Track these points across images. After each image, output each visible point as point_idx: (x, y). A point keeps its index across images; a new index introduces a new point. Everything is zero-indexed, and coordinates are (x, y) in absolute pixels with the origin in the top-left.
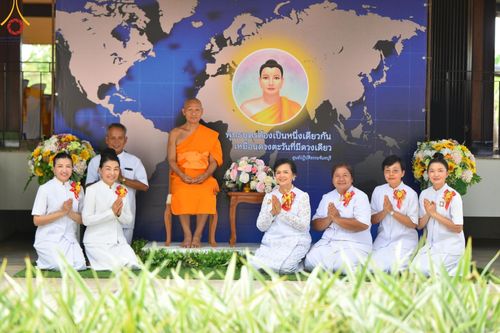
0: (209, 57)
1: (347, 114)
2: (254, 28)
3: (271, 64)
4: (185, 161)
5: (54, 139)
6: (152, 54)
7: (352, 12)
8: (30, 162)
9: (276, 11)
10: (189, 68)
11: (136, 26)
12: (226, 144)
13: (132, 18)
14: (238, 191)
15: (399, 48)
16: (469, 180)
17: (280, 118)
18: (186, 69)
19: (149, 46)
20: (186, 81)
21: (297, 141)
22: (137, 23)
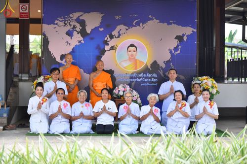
0: (106, 43)
1: (164, 66)
2: (125, 31)
3: (132, 45)
4: (96, 86)
5: (42, 77)
6: (83, 42)
7: (166, 24)
8: (32, 87)
9: (134, 24)
10: (98, 47)
11: (76, 30)
12: (113, 79)
13: (74, 27)
14: (118, 99)
15: (185, 38)
16: (215, 93)
17: (136, 68)
18: (96, 48)
19: (81, 38)
20: (97, 53)
21: (143, 77)
22: (76, 29)
